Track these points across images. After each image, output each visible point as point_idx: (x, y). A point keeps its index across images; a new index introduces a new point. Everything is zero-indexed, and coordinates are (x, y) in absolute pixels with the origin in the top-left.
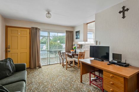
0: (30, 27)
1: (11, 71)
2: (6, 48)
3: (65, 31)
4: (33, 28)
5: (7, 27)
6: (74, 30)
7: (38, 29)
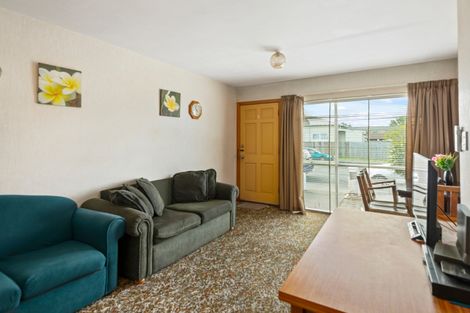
0: (277, 96)
1: (204, 193)
2: (239, 151)
3: (406, 84)
4: (284, 98)
5: (240, 105)
6: (457, 75)
7: (296, 100)
